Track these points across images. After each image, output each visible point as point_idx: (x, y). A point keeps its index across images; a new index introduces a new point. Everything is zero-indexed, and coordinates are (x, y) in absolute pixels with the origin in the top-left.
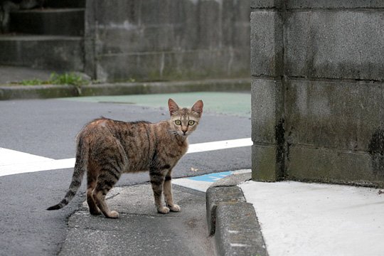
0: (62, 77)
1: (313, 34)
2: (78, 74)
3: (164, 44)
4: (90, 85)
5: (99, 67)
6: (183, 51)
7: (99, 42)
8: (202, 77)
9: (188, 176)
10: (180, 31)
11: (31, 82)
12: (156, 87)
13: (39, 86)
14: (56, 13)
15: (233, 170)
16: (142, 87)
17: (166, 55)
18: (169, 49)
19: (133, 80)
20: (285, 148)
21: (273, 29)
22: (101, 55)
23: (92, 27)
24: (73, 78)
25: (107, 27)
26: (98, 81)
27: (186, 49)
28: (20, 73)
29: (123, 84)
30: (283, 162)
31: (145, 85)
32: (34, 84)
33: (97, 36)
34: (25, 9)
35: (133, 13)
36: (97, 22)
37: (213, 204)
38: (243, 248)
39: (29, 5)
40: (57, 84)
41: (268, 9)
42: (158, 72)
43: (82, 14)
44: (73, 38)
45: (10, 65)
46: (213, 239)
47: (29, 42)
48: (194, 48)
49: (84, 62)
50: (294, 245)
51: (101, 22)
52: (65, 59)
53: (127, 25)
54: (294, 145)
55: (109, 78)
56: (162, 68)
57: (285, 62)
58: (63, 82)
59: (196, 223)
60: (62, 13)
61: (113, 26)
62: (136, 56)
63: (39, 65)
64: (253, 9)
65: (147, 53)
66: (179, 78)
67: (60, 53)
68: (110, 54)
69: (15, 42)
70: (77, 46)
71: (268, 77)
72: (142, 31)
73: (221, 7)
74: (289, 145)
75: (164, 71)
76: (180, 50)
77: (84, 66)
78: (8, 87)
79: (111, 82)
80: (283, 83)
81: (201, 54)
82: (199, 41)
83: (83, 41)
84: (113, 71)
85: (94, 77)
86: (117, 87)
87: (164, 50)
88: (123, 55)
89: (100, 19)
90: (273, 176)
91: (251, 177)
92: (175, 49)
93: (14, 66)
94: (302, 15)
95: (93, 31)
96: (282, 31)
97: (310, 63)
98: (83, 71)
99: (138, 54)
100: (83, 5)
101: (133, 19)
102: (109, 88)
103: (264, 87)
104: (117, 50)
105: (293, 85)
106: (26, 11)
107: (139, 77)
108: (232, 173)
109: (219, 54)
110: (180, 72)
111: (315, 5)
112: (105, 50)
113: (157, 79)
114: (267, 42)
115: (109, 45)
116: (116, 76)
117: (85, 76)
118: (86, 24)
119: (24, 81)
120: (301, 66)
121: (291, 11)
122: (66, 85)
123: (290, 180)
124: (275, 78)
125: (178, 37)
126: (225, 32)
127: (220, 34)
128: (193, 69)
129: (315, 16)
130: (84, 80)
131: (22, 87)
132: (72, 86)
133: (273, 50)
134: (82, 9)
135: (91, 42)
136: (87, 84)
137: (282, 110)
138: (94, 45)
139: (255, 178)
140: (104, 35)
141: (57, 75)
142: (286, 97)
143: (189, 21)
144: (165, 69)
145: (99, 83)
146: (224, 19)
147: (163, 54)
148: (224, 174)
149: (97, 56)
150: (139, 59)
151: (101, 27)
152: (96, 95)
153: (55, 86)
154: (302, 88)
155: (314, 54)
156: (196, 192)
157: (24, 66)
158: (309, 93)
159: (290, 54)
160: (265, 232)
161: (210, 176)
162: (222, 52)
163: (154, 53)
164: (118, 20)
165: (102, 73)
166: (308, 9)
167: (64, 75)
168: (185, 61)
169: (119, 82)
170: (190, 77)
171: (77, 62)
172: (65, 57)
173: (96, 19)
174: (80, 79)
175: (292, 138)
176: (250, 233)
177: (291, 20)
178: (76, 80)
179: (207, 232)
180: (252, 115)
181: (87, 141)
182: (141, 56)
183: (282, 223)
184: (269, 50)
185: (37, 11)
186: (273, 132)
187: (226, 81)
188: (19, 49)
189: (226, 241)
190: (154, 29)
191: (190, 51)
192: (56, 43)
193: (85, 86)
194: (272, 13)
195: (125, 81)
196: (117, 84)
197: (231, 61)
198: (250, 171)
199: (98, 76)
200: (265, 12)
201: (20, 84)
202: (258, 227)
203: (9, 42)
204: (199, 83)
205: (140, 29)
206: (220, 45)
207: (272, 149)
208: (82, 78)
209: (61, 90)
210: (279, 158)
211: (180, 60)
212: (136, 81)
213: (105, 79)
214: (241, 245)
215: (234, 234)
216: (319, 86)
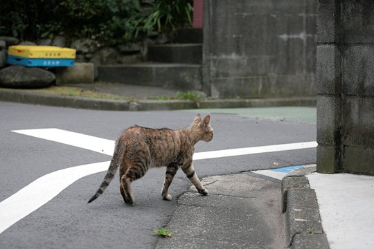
0: (185, 94)
1: (364, 63)
2: (197, 92)
3: (262, 71)
4: (206, 101)
5: (213, 87)
6: (276, 76)
7: (213, 68)
8: (290, 95)
9: (271, 169)
10: (273, 61)
11: (163, 97)
12: (255, 103)
13: (168, 101)
14: (181, 47)
15: (306, 164)
16: (245, 103)
17: (263, 79)
18: (265, 74)
19: (238, 97)
20: (342, 148)
21: (333, 59)
22: (215, 78)
23: (208, 57)
24: (194, 95)
25: (219, 58)
26: (212, 97)
27: (279, 74)
28: (154, 91)
29: (231, 100)
30: (340, 158)
31: (247, 101)
32: (164, 99)
33: (212, 64)
34: (159, 44)
35: (238, 47)
36: (211, 54)
37: (285, 189)
38: (304, 222)
39: (162, 41)
40: (182, 99)
41: (330, 43)
42: (257, 91)
43: (201, 48)
44: (194, 66)
45: (147, 85)
46: (284, 216)
47: (162, 68)
48: (285, 74)
49: (202, 83)
50: (342, 221)
51: (214, 54)
52: (188, 81)
53: (234, 56)
54: (348, 147)
55: (220, 95)
56: (260, 88)
57: (342, 84)
58: (186, 98)
59: (274, 203)
60: (186, 47)
61: (224, 56)
62: (241, 79)
63: (169, 85)
64: (318, 44)
65: (249, 77)
66: (273, 96)
67: (184, 77)
68: (221, 78)
69: (151, 68)
70: (197, 72)
71: (330, 95)
72: (245, 61)
73: (305, 43)
74: (345, 146)
75: (261, 91)
76: (273, 75)
77: (202, 86)
78: (145, 101)
79: (221, 98)
80: (341, 99)
81: (290, 78)
82: (288, 68)
83: (201, 68)
84: (223, 90)
85: (209, 95)
86: (226, 102)
87: (262, 75)
88: (231, 79)
89: (214, 51)
90: (332, 169)
91: (316, 170)
92: (270, 74)
93: (150, 86)
94: (355, 49)
95: (208, 61)
96: (341, 60)
97: (361, 85)
98: (201, 90)
99: (242, 78)
100: (202, 42)
101: (238, 52)
102: (220, 103)
103: (326, 102)
104: (226, 75)
105: (348, 101)
106: (160, 46)
107: (243, 95)
108: (305, 166)
109: (303, 78)
110: (274, 92)
111: (365, 41)
112: (217, 75)
113: (256, 96)
114: (329, 69)
115: (221, 71)
116: (226, 94)
117: (203, 94)
118: (204, 55)
119: (158, 97)
120: (355, 87)
121: (347, 45)
122: (188, 101)
123: (345, 172)
124: (335, 96)
125: (273, 66)
126: (308, 62)
127: (304, 63)
128: (283, 89)
129: (366, 49)
130: (201, 97)
131: (156, 101)
132: (193, 101)
133: (333, 75)
134: (201, 44)
135: (206, 69)
136: (204, 99)
137: (340, 119)
138: (209, 71)
139: (319, 170)
140: (217, 64)
141: (182, 93)
142: (342, 110)
143: (281, 53)
144: (262, 89)
145: (213, 99)
146: (307, 52)
147: (261, 77)
148: (297, 168)
149: (211, 79)
150: (243, 82)
151: (215, 57)
152: (211, 108)
153: (180, 101)
154: (355, 104)
155: (364, 78)
156: (275, 180)
157: (157, 86)
158: (360, 107)
159: (346, 78)
160: (322, 211)
161: (287, 169)
162: (306, 77)
163: (255, 77)
164: (228, 52)
165: (215, 92)
166: (360, 44)
167: (187, 92)
168: (278, 83)
169: (228, 98)
170: (281, 95)
171: (197, 83)
172: (188, 79)
173: (211, 52)
174: (198, 96)
175: (347, 141)
176: (311, 211)
177: (347, 52)
178: (195, 97)
179: (281, 210)
180: (318, 123)
181: (125, 143)
182: (244, 79)
183: (335, 205)
184: (330, 75)
185: (168, 45)
186: (333, 136)
187: (308, 98)
188: (154, 73)
189: (292, 216)
190: (254, 60)
191: (281, 76)
192: (181, 69)
193: (202, 101)
194: (333, 47)
195: (232, 98)
196: (226, 100)
197: (312, 84)
198: (315, 165)
199: (212, 94)
200: (327, 46)
201: (154, 99)
202: (317, 207)
203: (147, 68)
204: (287, 99)
205: (244, 58)
206: (305, 72)
207: (332, 149)
208: (200, 95)
209: (185, 104)
210: (337, 156)
211: (274, 82)
212: (241, 98)
213: (217, 96)
214: (302, 220)
215: (298, 212)
216: (368, 102)
